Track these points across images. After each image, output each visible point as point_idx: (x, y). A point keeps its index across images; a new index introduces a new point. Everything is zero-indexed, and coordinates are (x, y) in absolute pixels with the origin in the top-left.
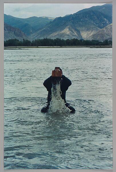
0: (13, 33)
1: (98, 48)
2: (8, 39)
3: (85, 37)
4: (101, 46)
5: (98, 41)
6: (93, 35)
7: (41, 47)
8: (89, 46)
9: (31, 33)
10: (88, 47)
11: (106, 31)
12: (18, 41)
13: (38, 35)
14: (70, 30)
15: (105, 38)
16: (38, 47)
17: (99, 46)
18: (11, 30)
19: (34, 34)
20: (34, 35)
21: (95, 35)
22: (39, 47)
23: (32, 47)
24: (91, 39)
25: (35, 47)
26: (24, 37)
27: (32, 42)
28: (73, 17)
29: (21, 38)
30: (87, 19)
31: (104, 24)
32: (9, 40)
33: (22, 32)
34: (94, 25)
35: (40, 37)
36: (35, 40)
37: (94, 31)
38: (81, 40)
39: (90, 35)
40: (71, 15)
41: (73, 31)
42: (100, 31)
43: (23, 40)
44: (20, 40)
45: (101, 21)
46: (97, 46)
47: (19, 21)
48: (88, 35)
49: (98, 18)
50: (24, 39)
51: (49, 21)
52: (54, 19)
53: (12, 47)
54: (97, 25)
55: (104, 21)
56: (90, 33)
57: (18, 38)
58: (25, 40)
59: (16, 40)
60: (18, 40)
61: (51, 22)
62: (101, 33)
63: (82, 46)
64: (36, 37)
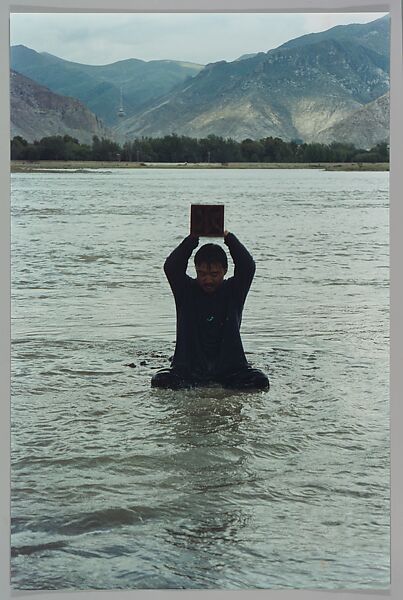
0: (59, 114)
1: (352, 170)
2: (39, 138)
3: (308, 132)
4: (364, 164)
5: (353, 145)
6: (337, 127)
7: (155, 164)
8: (321, 164)
9: (121, 116)
10: (316, 167)
11: (380, 112)
12: (75, 144)
13: (146, 123)
14: (255, 107)
15: (377, 138)
16: (143, 166)
17: (356, 165)
18: (54, 104)
19: (130, 120)
20: (132, 125)
21: (342, 125)
22: (148, 164)
23: (124, 164)
24: (326, 141)
25: (134, 164)
26: (96, 131)
27: (122, 147)
28: (266, 64)
29: (84, 132)
30: (316, 71)
31: (373, 86)
32: (45, 141)
33: (88, 112)
34: (340, 90)
35: (152, 130)
36: (133, 142)
37: (337, 111)
38: (293, 144)
39: (326, 127)
40: (261, 55)
41: (268, 111)
42: (360, 112)
43: (92, 142)
44: (81, 142)
45: (362, 78)
46: (349, 165)
47: (78, 72)
48: (320, 127)
49: (354, 66)
50: (95, 138)
51: (183, 77)
52: (200, 68)
53: (54, 163)
54: (351, 92)
55: (375, 76)
56: (326, 120)
57: (74, 133)
58: (101, 140)
59: (67, 139)
60: (76, 142)
61: (190, 80)
62: (362, 118)
63: (297, 164)
64: (138, 130)
